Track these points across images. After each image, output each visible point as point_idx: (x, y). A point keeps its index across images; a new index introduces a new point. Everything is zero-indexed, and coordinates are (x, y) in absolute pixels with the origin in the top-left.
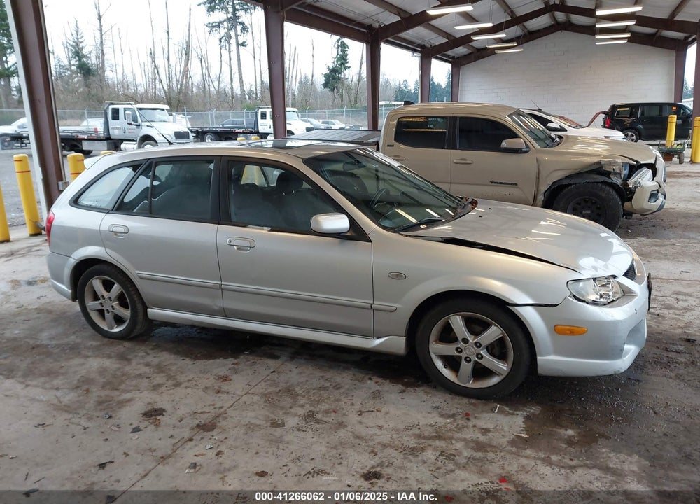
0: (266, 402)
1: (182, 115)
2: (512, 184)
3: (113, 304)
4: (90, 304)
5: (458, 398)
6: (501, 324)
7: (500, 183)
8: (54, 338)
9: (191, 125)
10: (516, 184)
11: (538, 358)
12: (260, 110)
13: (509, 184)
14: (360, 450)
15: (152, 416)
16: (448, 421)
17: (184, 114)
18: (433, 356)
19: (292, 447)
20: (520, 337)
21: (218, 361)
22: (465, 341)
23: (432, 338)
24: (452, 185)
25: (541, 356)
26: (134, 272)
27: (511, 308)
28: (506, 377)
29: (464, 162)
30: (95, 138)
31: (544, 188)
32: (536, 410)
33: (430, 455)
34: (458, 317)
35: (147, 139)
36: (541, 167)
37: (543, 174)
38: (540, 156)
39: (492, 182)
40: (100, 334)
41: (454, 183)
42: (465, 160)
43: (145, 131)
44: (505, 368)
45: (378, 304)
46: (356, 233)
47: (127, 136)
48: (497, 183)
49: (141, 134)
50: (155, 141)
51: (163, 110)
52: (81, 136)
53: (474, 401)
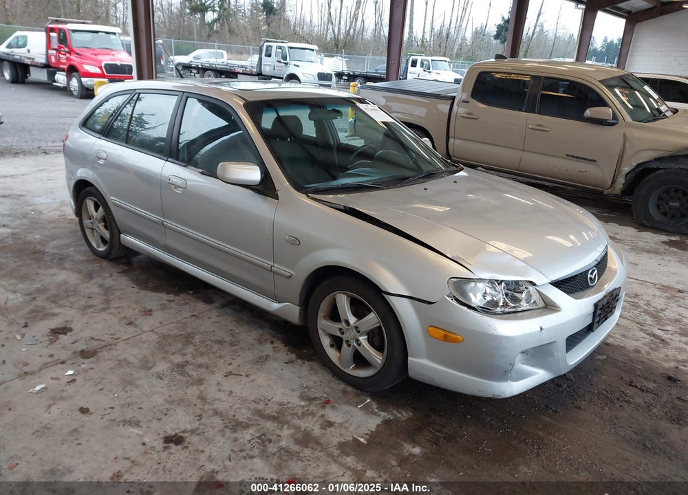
0: (158, 343)
1: (340, 58)
2: (590, 160)
3: (99, 225)
4: (87, 222)
5: (337, 382)
6: (378, 313)
7: (577, 158)
8: (57, 248)
9: (348, 68)
10: (595, 161)
11: (409, 358)
12: (412, 57)
13: (586, 159)
14: (191, 411)
15: (56, 333)
16: (302, 403)
17: (341, 57)
18: (320, 331)
19: (136, 392)
20: (394, 331)
21: (160, 294)
22: (347, 322)
23: (321, 313)
24: (525, 153)
25: (412, 357)
26: (112, 199)
27: (385, 296)
28: (379, 371)
29: (540, 129)
30: (249, 73)
31: (626, 169)
32: (404, 415)
33: (247, 435)
34: (342, 295)
35: (292, 77)
36: (627, 144)
37: (629, 152)
38: (628, 131)
39: (568, 155)
40: (92, 251)
41: (528, 151)
42: (543, 126)
43: (292, 69)
44: (380, 362)
45: (278, 267)
46: (265, 188)
47: (276, 73)
48: (574, 157)
49: (288, 73)
50: (299, 80)
51: (313, 50)
52: (238, 70)
53: (349, 389)
